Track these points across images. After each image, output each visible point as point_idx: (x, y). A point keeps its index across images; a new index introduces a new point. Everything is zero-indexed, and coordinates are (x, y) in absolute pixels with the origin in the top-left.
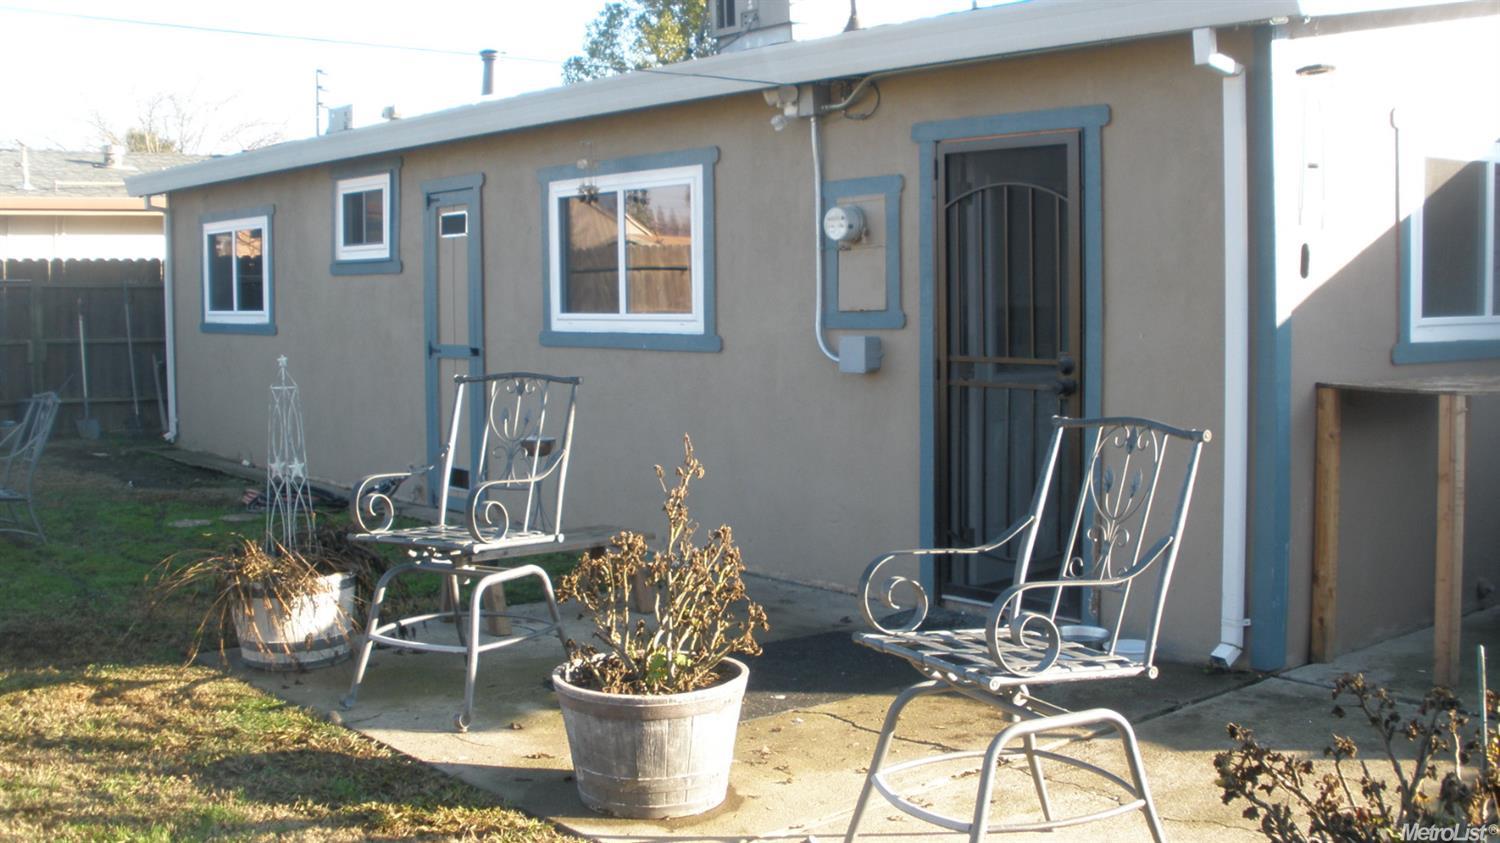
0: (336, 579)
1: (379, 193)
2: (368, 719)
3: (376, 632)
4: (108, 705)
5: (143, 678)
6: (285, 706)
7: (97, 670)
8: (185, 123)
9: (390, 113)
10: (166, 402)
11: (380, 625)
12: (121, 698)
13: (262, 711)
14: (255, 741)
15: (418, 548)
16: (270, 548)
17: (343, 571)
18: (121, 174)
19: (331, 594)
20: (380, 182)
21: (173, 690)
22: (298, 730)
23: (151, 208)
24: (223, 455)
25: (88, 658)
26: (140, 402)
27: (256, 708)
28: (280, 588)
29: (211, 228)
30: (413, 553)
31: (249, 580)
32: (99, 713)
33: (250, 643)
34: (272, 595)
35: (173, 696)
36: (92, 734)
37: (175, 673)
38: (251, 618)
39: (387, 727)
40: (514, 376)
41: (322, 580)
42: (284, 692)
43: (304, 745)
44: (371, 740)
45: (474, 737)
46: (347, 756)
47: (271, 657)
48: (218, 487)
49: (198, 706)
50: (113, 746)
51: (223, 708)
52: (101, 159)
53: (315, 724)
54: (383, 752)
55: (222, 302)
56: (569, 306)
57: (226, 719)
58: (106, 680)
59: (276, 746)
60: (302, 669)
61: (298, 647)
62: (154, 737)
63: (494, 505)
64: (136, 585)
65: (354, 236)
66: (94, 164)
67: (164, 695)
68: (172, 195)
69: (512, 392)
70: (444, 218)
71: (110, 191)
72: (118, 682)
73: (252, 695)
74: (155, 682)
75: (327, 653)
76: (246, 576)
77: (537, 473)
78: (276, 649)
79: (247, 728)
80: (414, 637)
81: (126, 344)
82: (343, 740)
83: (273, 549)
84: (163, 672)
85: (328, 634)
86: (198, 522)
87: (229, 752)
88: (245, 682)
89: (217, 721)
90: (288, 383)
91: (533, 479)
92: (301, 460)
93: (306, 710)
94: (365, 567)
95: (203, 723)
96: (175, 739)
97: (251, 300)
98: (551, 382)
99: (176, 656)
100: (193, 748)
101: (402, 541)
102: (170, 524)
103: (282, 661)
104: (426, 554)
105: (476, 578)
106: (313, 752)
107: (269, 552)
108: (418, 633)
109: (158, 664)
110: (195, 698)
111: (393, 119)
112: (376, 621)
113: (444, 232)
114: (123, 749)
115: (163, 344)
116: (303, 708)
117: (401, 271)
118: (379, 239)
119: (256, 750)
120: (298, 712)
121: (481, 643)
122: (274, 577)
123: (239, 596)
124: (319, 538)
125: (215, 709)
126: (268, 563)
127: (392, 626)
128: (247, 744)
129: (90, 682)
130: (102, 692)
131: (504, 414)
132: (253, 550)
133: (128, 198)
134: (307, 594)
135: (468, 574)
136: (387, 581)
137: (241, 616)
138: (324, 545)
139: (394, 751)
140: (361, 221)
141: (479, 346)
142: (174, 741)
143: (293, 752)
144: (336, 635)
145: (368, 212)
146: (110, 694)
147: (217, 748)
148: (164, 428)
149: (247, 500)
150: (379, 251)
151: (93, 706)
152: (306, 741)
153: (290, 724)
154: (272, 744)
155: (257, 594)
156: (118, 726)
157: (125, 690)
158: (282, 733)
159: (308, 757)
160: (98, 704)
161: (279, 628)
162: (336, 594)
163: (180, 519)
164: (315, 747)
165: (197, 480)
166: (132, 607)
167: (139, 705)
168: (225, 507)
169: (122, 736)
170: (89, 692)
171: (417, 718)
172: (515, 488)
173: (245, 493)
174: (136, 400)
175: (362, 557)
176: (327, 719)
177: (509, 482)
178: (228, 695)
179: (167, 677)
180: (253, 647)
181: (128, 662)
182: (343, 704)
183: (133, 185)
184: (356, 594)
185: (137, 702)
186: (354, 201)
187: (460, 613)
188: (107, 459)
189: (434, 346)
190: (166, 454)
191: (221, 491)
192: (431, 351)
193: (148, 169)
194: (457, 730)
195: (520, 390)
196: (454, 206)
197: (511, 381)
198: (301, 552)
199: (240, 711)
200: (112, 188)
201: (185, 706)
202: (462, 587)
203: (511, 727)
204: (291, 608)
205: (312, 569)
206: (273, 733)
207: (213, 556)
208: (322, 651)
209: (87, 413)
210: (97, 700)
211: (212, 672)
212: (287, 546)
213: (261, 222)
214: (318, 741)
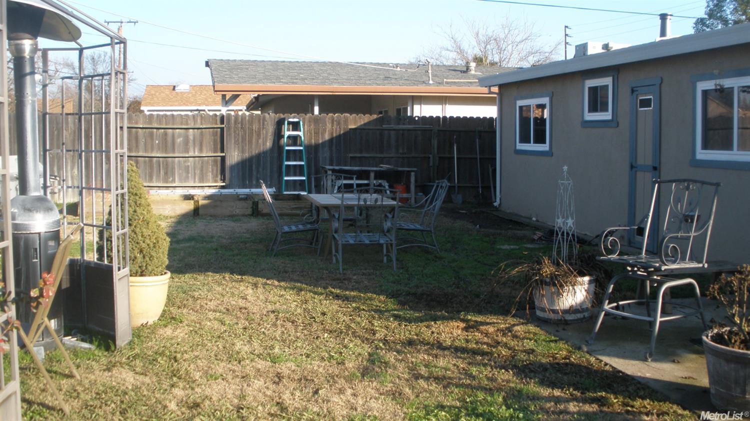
0: (586, 279)
1: (607, 86)
2: (599, 350)
3: (607, 307)
4: (472, 332)
5: (488, 321)
6: (558, 340)
7: (465, 315)
8: (502, 52)
9: (606, 47)
10: (495, 187)
11: (609, 303)
12: (478, 330)
13: (546, 341)
14: (543, 356)
15: (632, 266)
16: (554, 262)
17: (590, 275)
18: (474, 76)
19: (584, 286)
20: (607, 81)
21: (503, 328)
22: (565, 353)
23: (490, 93)
24: (523, 215)
25: (461, 309)
26: (482, 187)
27: (544, 340)
28: (559, 281)
29: (520, 103)
30: (629, 269)
31: (543, 277)
32: (467, 336)
33: (541, 308)
34: (554, 285)
35: (503, 331)
36: (464, 346)
37: (503, 320)
38: (543, 296)
39: (609, 355)
40: (684, 181)
41: (579, 279)
42: (557, 333)
43: (568, 361)
44: (601, 361)
45: (654, 364)
46: (589, 368)
47: (552, 316)
48: (521, 230)
49: (515, 337)
50: (475, 352)
51: (527, 339)
52: (465, 69)
53: (573, 351)
54: (607, 368)
55: (525, 139)
56: (705, 146)
57: (530, 344)
58: (470, 320)
59: (553, 360)
60: (566, 323)
61: (566, 312)
62: (494, 350)
63: (673, 246)
64: (483, 275)
65: (593, 108)
66: (461, 71)
67: (498, 330)
68: (501, 86)
69: (683, 189)
70: (641, 100)
71: (470, 84)
72: (476, 321)
73: (542, 335)
74: (494, 323)
75: (579, 316)
76: (542, 274)
77: (695, 232)
78: (555, 312)
79: (539, 350)
80: (623, 311)
81: (477, 158)
82: (587, 360)
83: (556, 262)
84: (497, 319)
85: (581, 307)
86: (512, 247)
87: (531, 360)
88: (538, 327)
89: (525, 345)
90: (568, 179)
91: (693, 234)
92: (572, 218)
93: (569, 343)
94: (601, 274)
95: (518, 345)
96: (504, 352)
97: (540, 139)
98: (705, 185)
99: (504, 312)
100: (513, 357)
101: (624, 262)
102: (498, 247)
103: (556, 318)
104: (636, 269)
105: (661, 284)
106: (572, 364)
107: (554, 263)
108: (625, 309)
109: (495, 314)
110: (513, 332)
111: (608, 50)
112: (607, 301)
113: (640, 107)
114: (479, 354)
115: (495, 159)
116: (567, 342)
117: (618, 126)
118: (607, 110)
119: (544, 361)
120: (565, 344)
121: (661, 317)
122: (556, 276)
123: (538, 284)
124: (579, 258)
125: (523, 339)
126: (553, 269)
127: (615, 304)
128: (539, 357)
129: (463, 320)
130: (469, 325)
131: (678, 200)
132: (546, 262)
133: (480, 88)
134: (572, 286)
135: (656, 281)
136: (614, 281)
137: (538, 294)
138: (582, 261)
139: (613, 367)
140: (597, 101)
141: (657, 165)
142: (503, 352)
143: (562, 364)
144: (584, 307)
145: (600, 97)
146: (472, 327)
147: (525, 358)
148: (494, 200)
149: (536, 237)
150: (607, 116)
151: (464, 332)
152: (569, 359)
153: (561, 350)
154: (551, 359)
155: (547, 284)
156: (477, 343)
157: (479, 326)
158: (557, 354)
159: (569, 366)
160: (467, 331)
161: (557, 301)
162: (586, 286)
163: (503, 245)
164: (573, 362)
165: (510, 226)
166: (482, 286)
167: (486, 334)
168: (525, 240)
169: (479, 348)
170: (462, 325)
171: (625, 352)
172: (682, 238)
173: (535, 234)
174: (480, 186)
175: (600, 269)
176: (579, 348)
177: (679, 235)
178: (529, 333)
179: (500, 321)
180: (543, 310)
181: (480, 312)
182: (587, 342)
183: (482, 81)
184: (596, 287)
185: (485, 332)
186: (594, 91)
187: (649, 300)
188: (466, 214)
189: (634, 164)
190: (494, 213)
191: (523, 232)
192: (632, 167)
193: (488, 74)
194: (645, 360)
195: (688, 188)
196: (646, 93)
197: (683, 183)
198: (569, 264)
199: (536, 341)
200: (471, 83)
201: (508, 336)
202: (651, 287)
203: (674, 361)
204: (563, 292)
205: (575, 273)
206: (552, 353)
207: (526, 263)
208: (577, 315)
209: (456, 191)
210: (466, 329)
211: (522, 320)
212: (563, 261)
213: (545, 100)
214: (574, 359)
